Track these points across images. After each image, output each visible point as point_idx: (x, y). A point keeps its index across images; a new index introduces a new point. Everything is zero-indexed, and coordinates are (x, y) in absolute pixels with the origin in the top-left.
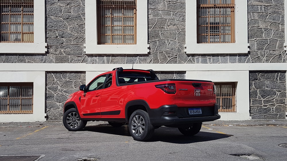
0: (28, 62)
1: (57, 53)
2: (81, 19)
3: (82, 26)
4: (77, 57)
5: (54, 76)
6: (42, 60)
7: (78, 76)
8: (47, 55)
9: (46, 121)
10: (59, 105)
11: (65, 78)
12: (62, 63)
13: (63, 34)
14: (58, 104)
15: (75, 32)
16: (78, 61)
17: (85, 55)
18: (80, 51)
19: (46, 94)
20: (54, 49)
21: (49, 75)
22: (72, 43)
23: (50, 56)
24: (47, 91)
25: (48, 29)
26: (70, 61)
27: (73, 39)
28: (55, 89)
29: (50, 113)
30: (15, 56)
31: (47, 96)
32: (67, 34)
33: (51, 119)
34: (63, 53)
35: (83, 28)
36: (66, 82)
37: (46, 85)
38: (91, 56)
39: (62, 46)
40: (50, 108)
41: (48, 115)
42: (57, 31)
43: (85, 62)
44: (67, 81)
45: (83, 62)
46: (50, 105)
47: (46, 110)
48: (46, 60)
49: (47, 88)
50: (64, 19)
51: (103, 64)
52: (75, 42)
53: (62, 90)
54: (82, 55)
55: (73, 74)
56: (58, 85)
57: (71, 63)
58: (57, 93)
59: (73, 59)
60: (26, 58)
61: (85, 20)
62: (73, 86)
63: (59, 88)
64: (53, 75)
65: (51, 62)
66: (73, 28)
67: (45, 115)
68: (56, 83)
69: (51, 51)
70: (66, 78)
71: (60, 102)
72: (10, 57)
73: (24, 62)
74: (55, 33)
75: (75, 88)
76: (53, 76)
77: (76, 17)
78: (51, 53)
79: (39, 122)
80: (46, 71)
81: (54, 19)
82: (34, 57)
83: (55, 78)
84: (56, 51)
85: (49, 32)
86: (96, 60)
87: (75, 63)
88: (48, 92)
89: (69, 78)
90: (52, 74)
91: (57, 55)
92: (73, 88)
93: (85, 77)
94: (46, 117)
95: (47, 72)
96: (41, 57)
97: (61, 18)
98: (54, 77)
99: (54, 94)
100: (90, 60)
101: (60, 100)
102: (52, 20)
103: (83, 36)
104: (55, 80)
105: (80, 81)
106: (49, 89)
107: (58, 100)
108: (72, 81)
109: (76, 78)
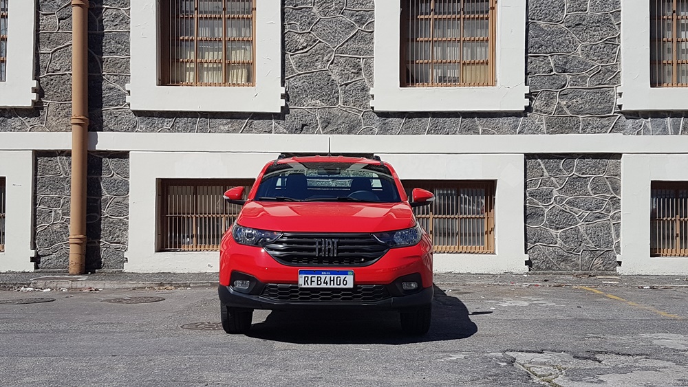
0: (484, 132)
1: (550, 109)
2: (611, 26)
3: (612, 43)
4: (598, 120)
5: (542, 166)
6: (516, 127)
7: (600, 166)
8: (528, 115)
9: (527, 274)
10: (557, 235)
11: (569, 168)
12: (562, 133)
13: (566, 63)
14: (553, 232)
15: (595, 58)
16: (602, 129)
17: (619, 113)
18: (607, 105)
19: (525, 208)
20: (543, 99)
21: (531, 162)
22: (587, 85)
23: (535, 117)
24: (528, 202)
25: (530, 53)
26: (582, 130)
27: (590, 75)
28: (546, 198)
29: (536, 253)
30: (453, 119)
31: (528, 212)
32: (575, 63)
33: (538, 268)
34: (565, 108)
35: (615, 48)
36: (573, 180)
37: (526, 186)
38: (634, 115)
39: (561, 93)
40: (535, 242)
41: (532, 258)
42: (551, 56)
43: (619, 130)
44: (574, 176)
45: (614, 130)
46: (534, 235)
47: (526, 245)
48: (524, 127)
49: (528, 195)
50: (569, 27)
51: (662, 134)
52: (595, 83)
53: (562, 200)
54: (612, 114)
55: (588, 160)
56: (554, 186)
57: (584, 132)
58: (550, 207)
59: (589, 124)
60: (477, 122)
61: (619, 27)
62: (590, 190)
63: (555, 193)
64: (541, 163)
65: (537, 130)
66: (591, 49)
67: (526, 257)
68: (547, 181)
69: (537, 104)
70: (572, 171)
71: (557, 229)
72: (441, 120)
73: (475, 133)
74: (546, 61)
75: (595, 194)
76: (540, 165)
77: (599, 22)
78: (537, 111)
79: (511, 273)
80: (525, 154)
81: (546, 28)
82: (497, 120)
83: (545, 170)
84: (547, 105)
85: (533, 58)
86: (645, 127)
87: (595, 133)
88: (530, 203)
89: (579, 171)
90: (539, 160)
91: (551, 114)
92: (589, 195)
93: (618, 167)
94: (527, 263)
95: (529, 156)
96: (512, 119)
97: (563, 25)
98: (544, 168)
99: (544, 209)
100: (630, 125)
101: (557, 224)
102: (542, 29)
103: (615, 66)
104: (546, 174)
105: (607, 178)
106: (532, 196)
107: (553, 222)
108: (586, 178)
109: (596, 170)
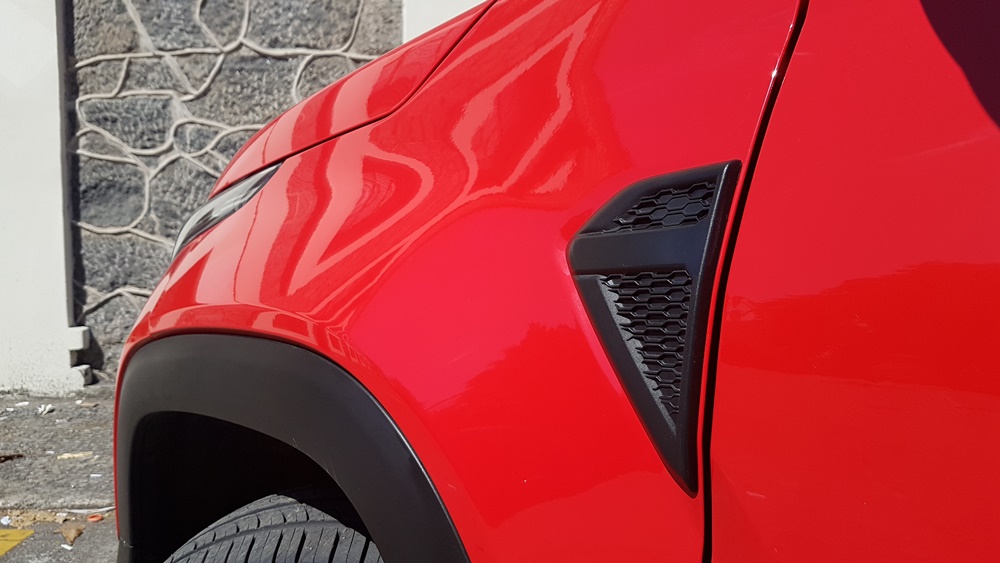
5: (131, 12)
7: (333, 16)
9: (80, 394)
11: (225, 25)
19: (72, 164)
24: (83, 141)
28: (149, 128)
29: (117, 321)
31: (86, 179)
36: (240, 66)
37: (71, 85)
40: (113, 285)
41: (101, 339)
44: (244, 52)
46: (111, 258)
47: (77, 297)
49: (81, 115)
53: (202, 137)
56: (175, 87)
58: (164, 161)
63: (180, 113)
64: (126, 1)
67: (76, 339)
68: (150, 69)
70: (236, 32)
76: (122, 9)
79: (24, 394)
83: (141, 29)
88: (91, 147)
89: (258, 32)
93: (393, 22)
94: (79, 358)
98: (136, 21)
99: (142, 167)
104: (145, 40)
105: (357, 61)
106: (98, 122)
107: (175, 216)
108: (284, 58)
109: (321, 30)
